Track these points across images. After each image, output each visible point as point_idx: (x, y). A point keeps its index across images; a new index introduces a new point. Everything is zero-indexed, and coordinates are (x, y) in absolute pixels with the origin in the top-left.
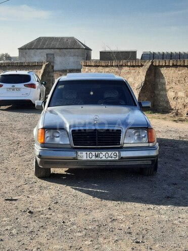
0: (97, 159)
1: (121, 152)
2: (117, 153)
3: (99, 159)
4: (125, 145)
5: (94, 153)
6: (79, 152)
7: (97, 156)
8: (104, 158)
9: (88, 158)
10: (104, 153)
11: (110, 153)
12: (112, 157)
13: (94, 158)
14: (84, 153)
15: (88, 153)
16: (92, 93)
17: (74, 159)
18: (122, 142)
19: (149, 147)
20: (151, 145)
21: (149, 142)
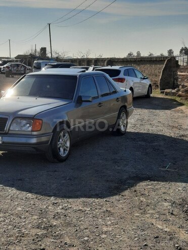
1: (3, 137)
2: (1, 137)
4: (10, 132)
16: (48, 86)
18: (6, 128)
19: (31, 135)
20: (35, 133)
21: (32, 131)
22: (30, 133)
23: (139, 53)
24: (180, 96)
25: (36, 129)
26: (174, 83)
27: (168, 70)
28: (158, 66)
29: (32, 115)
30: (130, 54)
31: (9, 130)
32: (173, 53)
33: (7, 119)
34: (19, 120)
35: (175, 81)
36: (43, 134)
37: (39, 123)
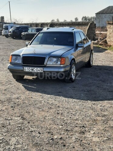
0: (32, 71)
1: (44, 69)
2: (42, 69)
3: (33, 71)
4: (47, 65)
5: (31, 68)
6: (24, 68)
7: (32, 70)
8: (36, 71)
9: (28, 71)
10: (36, 68)
11: (38, 69)
12: (39, 71)
13: (31, 71)
14: (27, 68)
15: (28, 68)
17: (22, 70)
18: (45, 63)
19: (60, 67)
20: (62, 66)
21: (60, 64)
22: (59, 66)
23: (58, 20)
24: (100, 45)
25: (62, 63)
26: (94, 37)
27: (90, 29)
28: (84, 27)
29: (60, 55)
30: (53, 21)
31: (47, 64)
32: (78, 20)
33: (45, 58)
34: (52, 58)
35: (95, 36)
36: (66, 66)
37: (64, 60)
